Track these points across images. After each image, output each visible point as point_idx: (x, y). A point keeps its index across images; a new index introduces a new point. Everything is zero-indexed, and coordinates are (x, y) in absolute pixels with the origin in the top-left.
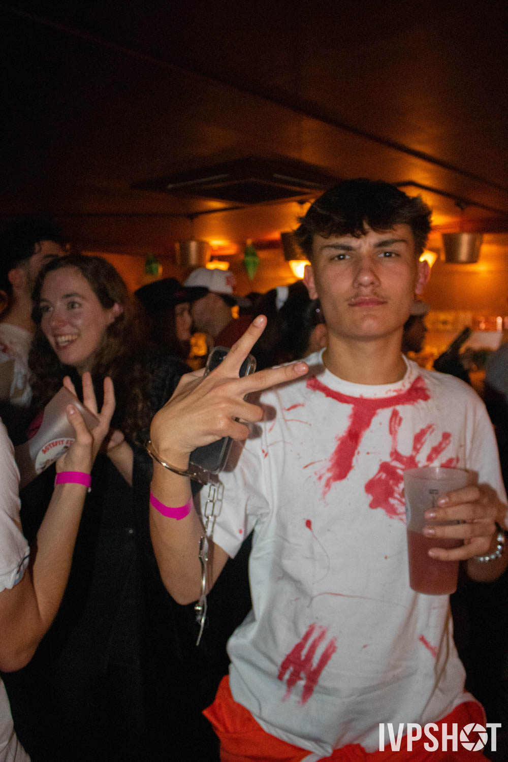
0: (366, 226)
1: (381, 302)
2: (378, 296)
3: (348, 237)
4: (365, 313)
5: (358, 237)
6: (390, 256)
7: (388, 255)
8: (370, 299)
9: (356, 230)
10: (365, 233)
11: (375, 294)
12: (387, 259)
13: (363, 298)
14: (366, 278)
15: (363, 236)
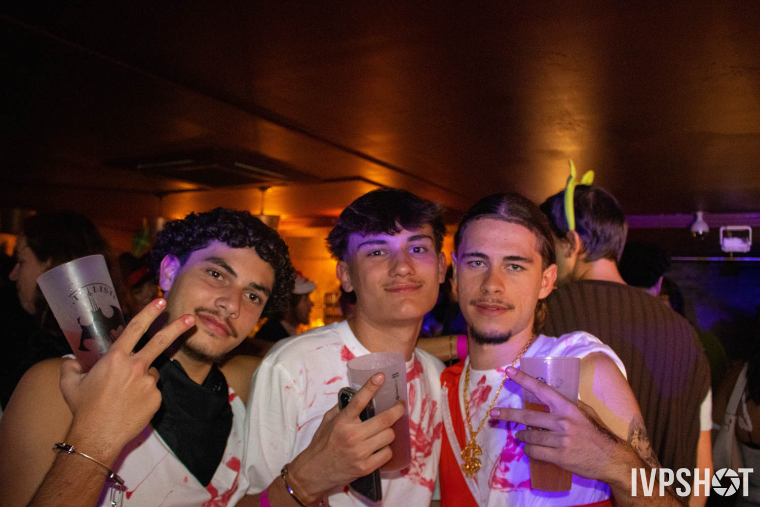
0: (398, 225)
1: (417, 286)
2: (415, 282)
3: (383, 234)
4: (403, 298)
5: (392, 234)
6: (418, 252)
7: (417, 250)
8: (407, 285)
9: (389, 228)
10: (399, 232)
11: (412, 281)
12: (416, 254)
13: (400, 285)
14: (403, 269)
15: (396, 234)
